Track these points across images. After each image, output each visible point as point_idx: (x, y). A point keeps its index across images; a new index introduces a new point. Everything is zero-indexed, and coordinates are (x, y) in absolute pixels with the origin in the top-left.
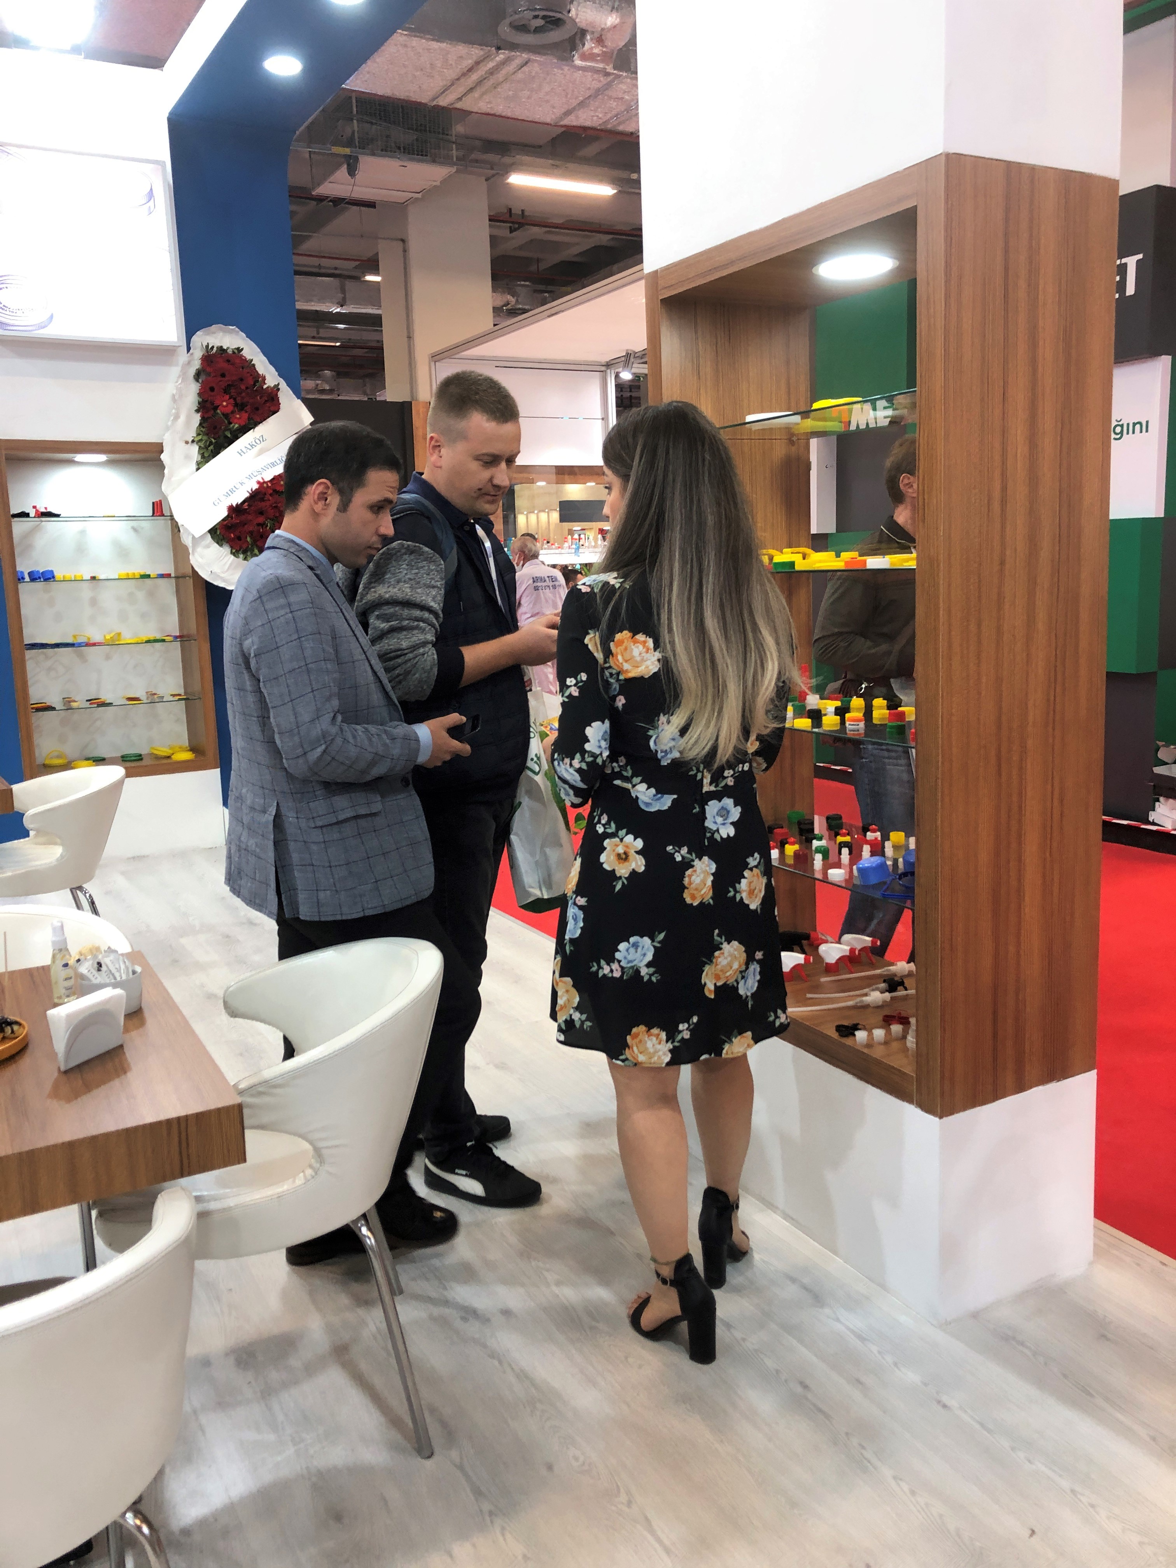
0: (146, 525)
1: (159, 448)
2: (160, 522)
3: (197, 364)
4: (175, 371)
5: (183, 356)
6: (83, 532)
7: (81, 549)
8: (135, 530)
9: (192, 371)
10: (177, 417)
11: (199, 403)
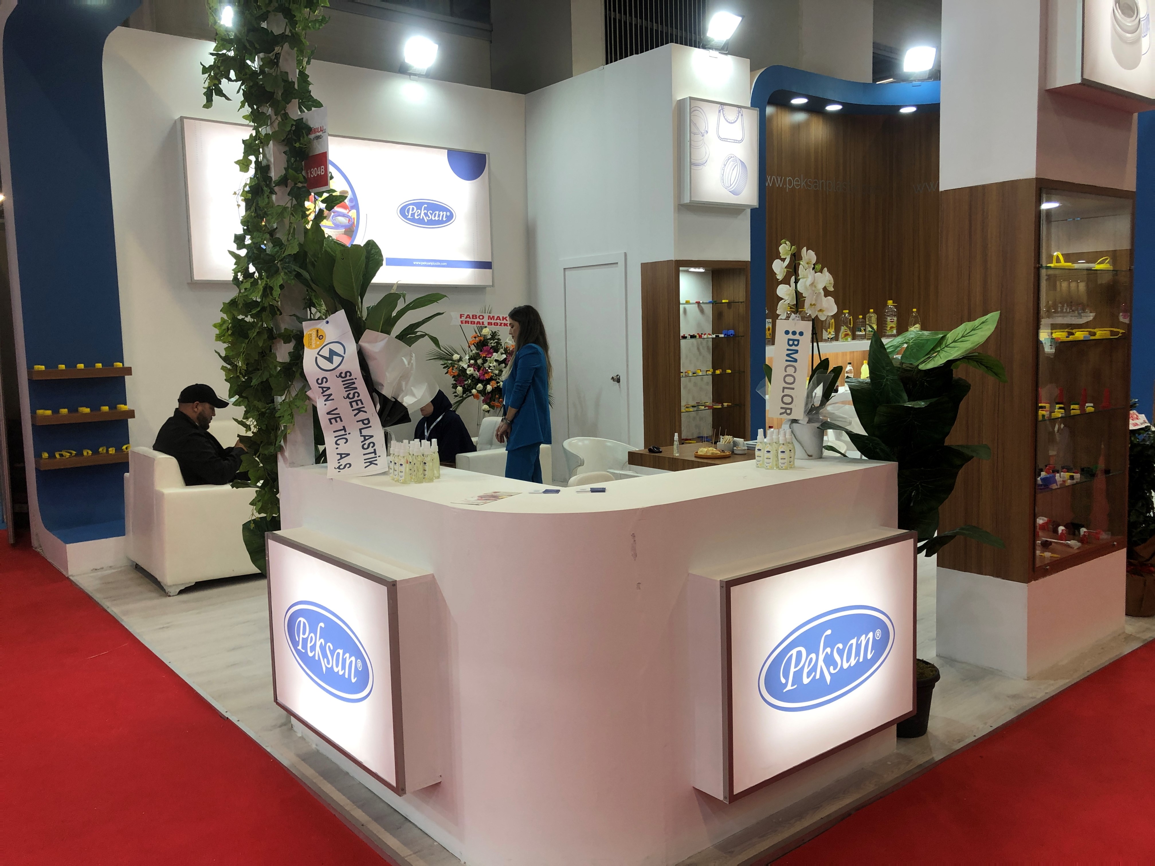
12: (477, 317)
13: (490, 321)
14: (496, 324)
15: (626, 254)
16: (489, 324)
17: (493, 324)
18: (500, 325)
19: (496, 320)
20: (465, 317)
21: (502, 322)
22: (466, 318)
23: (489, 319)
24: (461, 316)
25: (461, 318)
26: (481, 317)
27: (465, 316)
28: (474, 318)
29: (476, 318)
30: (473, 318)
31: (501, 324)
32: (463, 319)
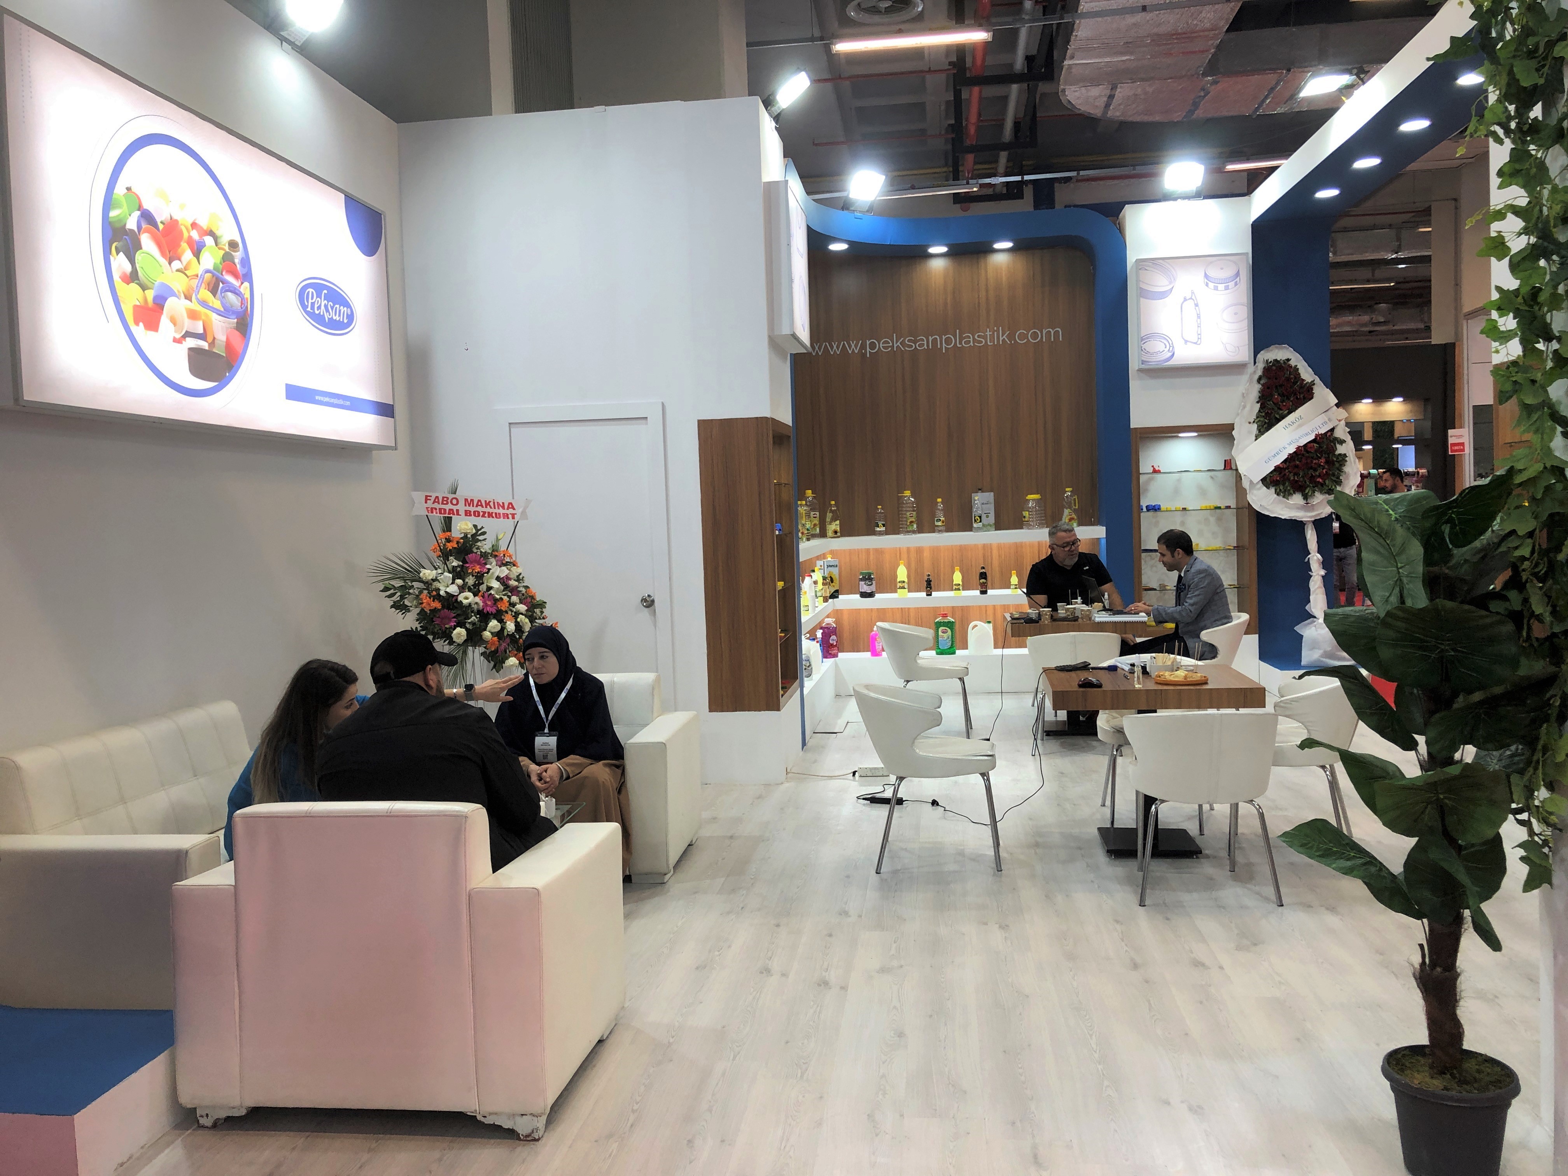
0: (1220, 475)
1: (1231, 427)
2: (1229, 472)
3: (1260, 373)
4: (1245, 378)
5: (1251, 368)
6: (1179, 480)
7: (1177, 491)
8: (1212, 477)
9: (1256, 377)
10: (1244, 407)
11: (1259, 397)
12: (449, 501)
13: (467, 508)
14: (477, 514)
15: (663, 404)
16: (467, 513)
17: (472, 513)
18: (483, 516)
19: (477, 506)
20: (432, 501)
21: (484, 509)
22: (433, 503)
23: (466, 505)
24: (427, 499)
25: (426, 502)
26: (454, 502)
27: (433, 499)
28: (445, 502)
29: (447, 504)
30: (443, 503)
31: (484, 513)
32: (430, 504)
